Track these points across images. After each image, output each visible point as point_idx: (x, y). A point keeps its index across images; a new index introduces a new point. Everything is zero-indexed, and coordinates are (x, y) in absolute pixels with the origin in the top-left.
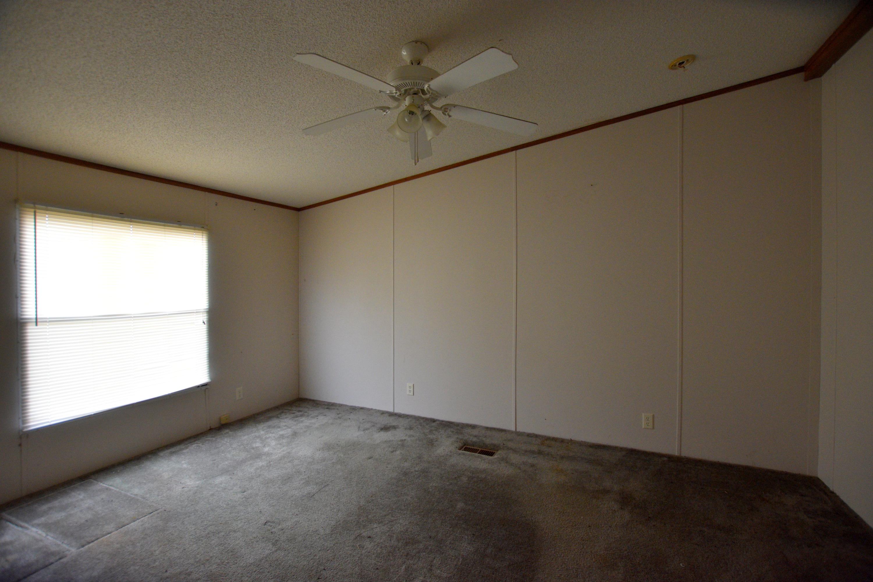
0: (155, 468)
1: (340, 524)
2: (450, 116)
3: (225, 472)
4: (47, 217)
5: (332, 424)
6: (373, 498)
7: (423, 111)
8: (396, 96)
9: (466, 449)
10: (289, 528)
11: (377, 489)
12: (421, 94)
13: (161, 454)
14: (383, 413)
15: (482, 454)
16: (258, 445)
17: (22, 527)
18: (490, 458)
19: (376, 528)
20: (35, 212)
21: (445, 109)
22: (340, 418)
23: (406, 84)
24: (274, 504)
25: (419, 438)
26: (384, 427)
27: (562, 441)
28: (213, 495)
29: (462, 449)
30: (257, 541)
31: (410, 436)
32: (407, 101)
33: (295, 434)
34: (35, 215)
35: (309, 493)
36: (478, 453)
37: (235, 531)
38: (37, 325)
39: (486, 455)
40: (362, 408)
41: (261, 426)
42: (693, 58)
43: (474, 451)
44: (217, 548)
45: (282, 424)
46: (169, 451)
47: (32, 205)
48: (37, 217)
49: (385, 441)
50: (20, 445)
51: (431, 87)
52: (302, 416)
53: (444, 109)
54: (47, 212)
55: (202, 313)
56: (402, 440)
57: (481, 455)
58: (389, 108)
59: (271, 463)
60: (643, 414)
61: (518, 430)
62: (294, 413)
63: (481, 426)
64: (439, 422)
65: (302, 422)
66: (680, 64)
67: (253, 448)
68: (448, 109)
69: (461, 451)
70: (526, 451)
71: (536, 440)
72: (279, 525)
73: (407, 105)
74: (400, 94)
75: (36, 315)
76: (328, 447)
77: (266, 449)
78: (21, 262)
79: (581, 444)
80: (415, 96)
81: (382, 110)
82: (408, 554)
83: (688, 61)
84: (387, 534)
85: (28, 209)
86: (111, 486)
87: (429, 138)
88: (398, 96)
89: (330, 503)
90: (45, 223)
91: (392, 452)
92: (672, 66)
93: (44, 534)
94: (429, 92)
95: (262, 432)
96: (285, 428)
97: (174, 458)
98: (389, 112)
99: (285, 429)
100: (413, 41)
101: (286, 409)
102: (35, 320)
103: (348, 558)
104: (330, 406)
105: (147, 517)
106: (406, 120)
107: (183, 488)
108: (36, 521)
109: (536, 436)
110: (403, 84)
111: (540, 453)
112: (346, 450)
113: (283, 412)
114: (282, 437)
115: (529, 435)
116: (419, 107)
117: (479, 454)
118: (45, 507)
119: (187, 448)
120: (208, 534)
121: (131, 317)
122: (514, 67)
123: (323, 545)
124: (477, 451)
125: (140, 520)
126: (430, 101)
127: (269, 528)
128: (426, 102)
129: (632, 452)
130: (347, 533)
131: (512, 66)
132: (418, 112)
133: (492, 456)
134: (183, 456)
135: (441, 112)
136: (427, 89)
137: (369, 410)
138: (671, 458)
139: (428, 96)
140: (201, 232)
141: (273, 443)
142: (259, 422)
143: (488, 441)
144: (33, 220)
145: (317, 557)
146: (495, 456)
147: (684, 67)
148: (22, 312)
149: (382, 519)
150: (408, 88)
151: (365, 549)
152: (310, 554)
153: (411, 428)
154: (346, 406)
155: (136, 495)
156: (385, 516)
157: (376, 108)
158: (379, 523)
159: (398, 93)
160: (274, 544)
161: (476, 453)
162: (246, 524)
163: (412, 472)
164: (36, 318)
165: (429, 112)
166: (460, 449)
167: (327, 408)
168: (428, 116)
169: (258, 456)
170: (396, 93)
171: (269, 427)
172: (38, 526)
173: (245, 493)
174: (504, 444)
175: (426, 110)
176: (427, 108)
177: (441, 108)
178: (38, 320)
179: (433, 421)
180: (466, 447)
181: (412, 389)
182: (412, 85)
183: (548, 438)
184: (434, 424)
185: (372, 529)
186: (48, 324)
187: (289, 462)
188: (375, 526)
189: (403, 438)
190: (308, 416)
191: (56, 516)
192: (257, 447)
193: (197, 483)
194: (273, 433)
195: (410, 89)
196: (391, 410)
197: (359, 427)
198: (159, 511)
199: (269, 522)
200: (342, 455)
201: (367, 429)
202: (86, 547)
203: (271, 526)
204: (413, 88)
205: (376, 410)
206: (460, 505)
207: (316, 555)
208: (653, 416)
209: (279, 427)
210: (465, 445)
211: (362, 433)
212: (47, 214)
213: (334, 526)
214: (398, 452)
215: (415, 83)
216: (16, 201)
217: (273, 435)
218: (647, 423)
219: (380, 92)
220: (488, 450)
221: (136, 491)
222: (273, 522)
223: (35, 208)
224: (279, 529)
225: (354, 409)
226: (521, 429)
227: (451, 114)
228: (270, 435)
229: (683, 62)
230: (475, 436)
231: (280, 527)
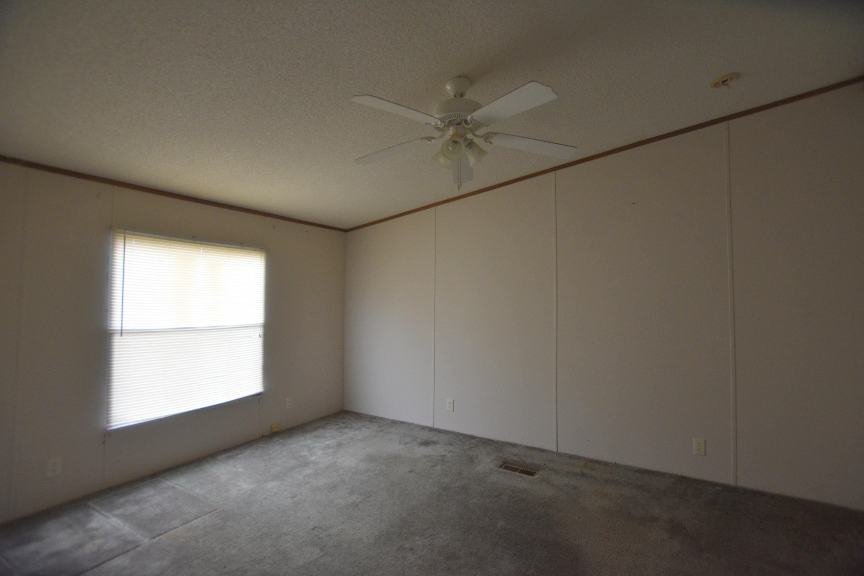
0: (214, 470)
1: (383, 535)
2: (491, 143)
3: (276, 477)
4: (134, 241)
5: (374, 436)
6: (415, 511)
7: (466, 139)
8: (441, 127)
9: (506, 468)
10: (336, 534)
11: (418, 502)
12: (464, 124)
13: (220, 458)
14: (423, 428)
15: (523, 473)
16: (305, 453)
17: (105, 516)
18: (531, 477)
19: (418, 540)
20: (125, 237)
21: (487, 137)
22: (382, 431)
23: (450, 116)
24: (321, 511)
25: (458, 454)
26: (424, 442)
27: (606, 464)
28: (265, 499)
29: (502, 468)
30: (306, 545)
31: (450, 452)
32: (451, 131)
33: (339, 445)
34: (125, 240)
35: (354, 503)
36: (519, 472)
37: (285, 534)
38: (121, 336)
39: (527, 474)
40: (403, 423)
41: (308, 436)
42: (737, 75)
43: (515, 470)
44: (270, 549)
45: (328, 434)
46: (227, 455)
47: (123, 231)
48: (126, 241)
49: (426, 456)
50: (104, 442)
51: (474, 117)
52: (346, 427)
53: (485, 137)
54: (135, 237)
55: (258, 327)
56: (441, 456)
57: (521, 474)
58: (434, 138)
59: (318, 471)
60: (694, 439)
61: (559, 451)
62: (338, 425)
63: (521, 445)
64: (478, 439)
65: (346, 433)
66: (723, 82)
67: (301, 457)
68: (489, 136)
69: (501, 470)
70: (568, 473)
71: (579, 462)
72: (326, 531)
73: (451, 135)
74: (445, 126)
75: (122, 327)
76: (371, 459)
77: (313, 458)
78: (112, 280)
79: (626, 468)
80: (458, 126)
81: (427, 140)
82: (449, 569)
83: (731, 79)
84: (429, 548)
85: (118, 234)
86: (176, 484)
87: (471, 164)
88: (442, 127)
89: (374, 514)
90: (132, 246)
91: (433, 467)
92: (715, 84)
93: (122, 524)
94: (472, 122)
95: (309, 442)
96: (330, 438)
97: (231, 462)
98: (433, 141)
99: (331, 440)
100: (457, 76)
101: (331, 421)
102: (120, 332)
103: (391, 568)
104: (372, 419)
105: (208, 515)
106: (450, 149)
107: (239, 490)
108: (116, 512)
109: (579, 458)
110: (448, 116)
111: (583, 475)
112: (388, 463)
113: (327, 423)
114: (328, 447)
115: (571, 457)
116: (462, 136)
117: (520, 474)
118: (122, 500)
119: (242, 453)
120: (262, 535)
121: (198, 330)
122: (554, 97)
123: (367, 553)
124: (518, 470)
125: (201, 518)
126: (472, 131)
127: (317, 533)
128: (468, 130)
129: (682, 479)
130: (390, 544)
131: (551, 97)
132: (461, 141)
133: (533, 476)
134: (238, 461)
135: (483, 140)
136: (470, 120)
137: (409, 424)
138: (726, 488)
139: (471, 126)
140: (260, 252)
141: (320, 452)
142: (307, 432)
143: (528, 461)
144: (123, 244)
145: (362, 565)
146: (536, 476)
147: (728, 85)
148: (111, 324)
149: (423, 532)
150: (452, 119)
151: (408, 560)
152: (355, 561)
153: (451, 444)
154: (388, 419)
155: (198, 495)
156: (426, 529)
157: (422, 139)
158: (421, 536)
159: (443, 125)
160: (322, 550)
161: (517, 472)
162: (296, 528)
163: (452, 488)
164: (122, 330)
165: (472, 140)
166: (501, 467)
167: (370, 421)
168: (471, 144)
169: (306, 464)
170: (441, 125)
171: (316, 437)
172: (117, 516)
173: (294, 499)
174: (545, 464)
175: (469, 139)
176: (470, 136)
177: (483, 136)
178: (123, 331)
179: (473, 437)
180: (506, 466)
181: (452, 405)
182: (456, 116)
183: (591, 461)
184: (473, 441)
185: (414, 541)
186: (130, 335)
187: (334, 471)
188: (417, 538)
189: (444, 453)
190: (352, 428)
191: (132, 509)
192: (305, 456)
193: (251, 486)
194: (319, 443)
195: (454, 120)
196: (431, 425)
197: (400, 441)
198: (218, 511)
199: (317, 527)
200: (384, 468)
201: (408, 443)
202: (157, 539)
203: (319, 532)
204: (456, 119)
205: (416, 424)
206: (501, 524)
207: (360, 563)
208: (705, 442)
209: (325, 437)
210: (505, 463)
211: (403, 446)
212: (134, 238)
213: (378, 535)
214: (438, 467)
215: (459, 115)
216: (111, 228)
217: (320, 445)
218: (698, 449)
219: (426, 124)
220: (529, 470)
221: (198, 491)
222: (320, 528)
223: (125, 233)
224: (326, 535)
225: (394, 423)
226: (562, 449)
227: (492, 141)
228: (317, 444)
229: (726, 80)
230: (516, 455)
231: (327, 533)
